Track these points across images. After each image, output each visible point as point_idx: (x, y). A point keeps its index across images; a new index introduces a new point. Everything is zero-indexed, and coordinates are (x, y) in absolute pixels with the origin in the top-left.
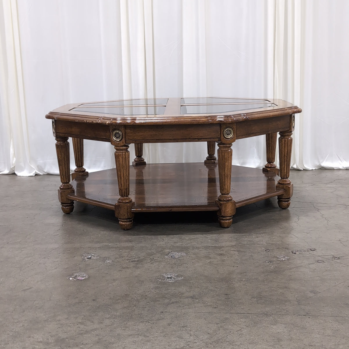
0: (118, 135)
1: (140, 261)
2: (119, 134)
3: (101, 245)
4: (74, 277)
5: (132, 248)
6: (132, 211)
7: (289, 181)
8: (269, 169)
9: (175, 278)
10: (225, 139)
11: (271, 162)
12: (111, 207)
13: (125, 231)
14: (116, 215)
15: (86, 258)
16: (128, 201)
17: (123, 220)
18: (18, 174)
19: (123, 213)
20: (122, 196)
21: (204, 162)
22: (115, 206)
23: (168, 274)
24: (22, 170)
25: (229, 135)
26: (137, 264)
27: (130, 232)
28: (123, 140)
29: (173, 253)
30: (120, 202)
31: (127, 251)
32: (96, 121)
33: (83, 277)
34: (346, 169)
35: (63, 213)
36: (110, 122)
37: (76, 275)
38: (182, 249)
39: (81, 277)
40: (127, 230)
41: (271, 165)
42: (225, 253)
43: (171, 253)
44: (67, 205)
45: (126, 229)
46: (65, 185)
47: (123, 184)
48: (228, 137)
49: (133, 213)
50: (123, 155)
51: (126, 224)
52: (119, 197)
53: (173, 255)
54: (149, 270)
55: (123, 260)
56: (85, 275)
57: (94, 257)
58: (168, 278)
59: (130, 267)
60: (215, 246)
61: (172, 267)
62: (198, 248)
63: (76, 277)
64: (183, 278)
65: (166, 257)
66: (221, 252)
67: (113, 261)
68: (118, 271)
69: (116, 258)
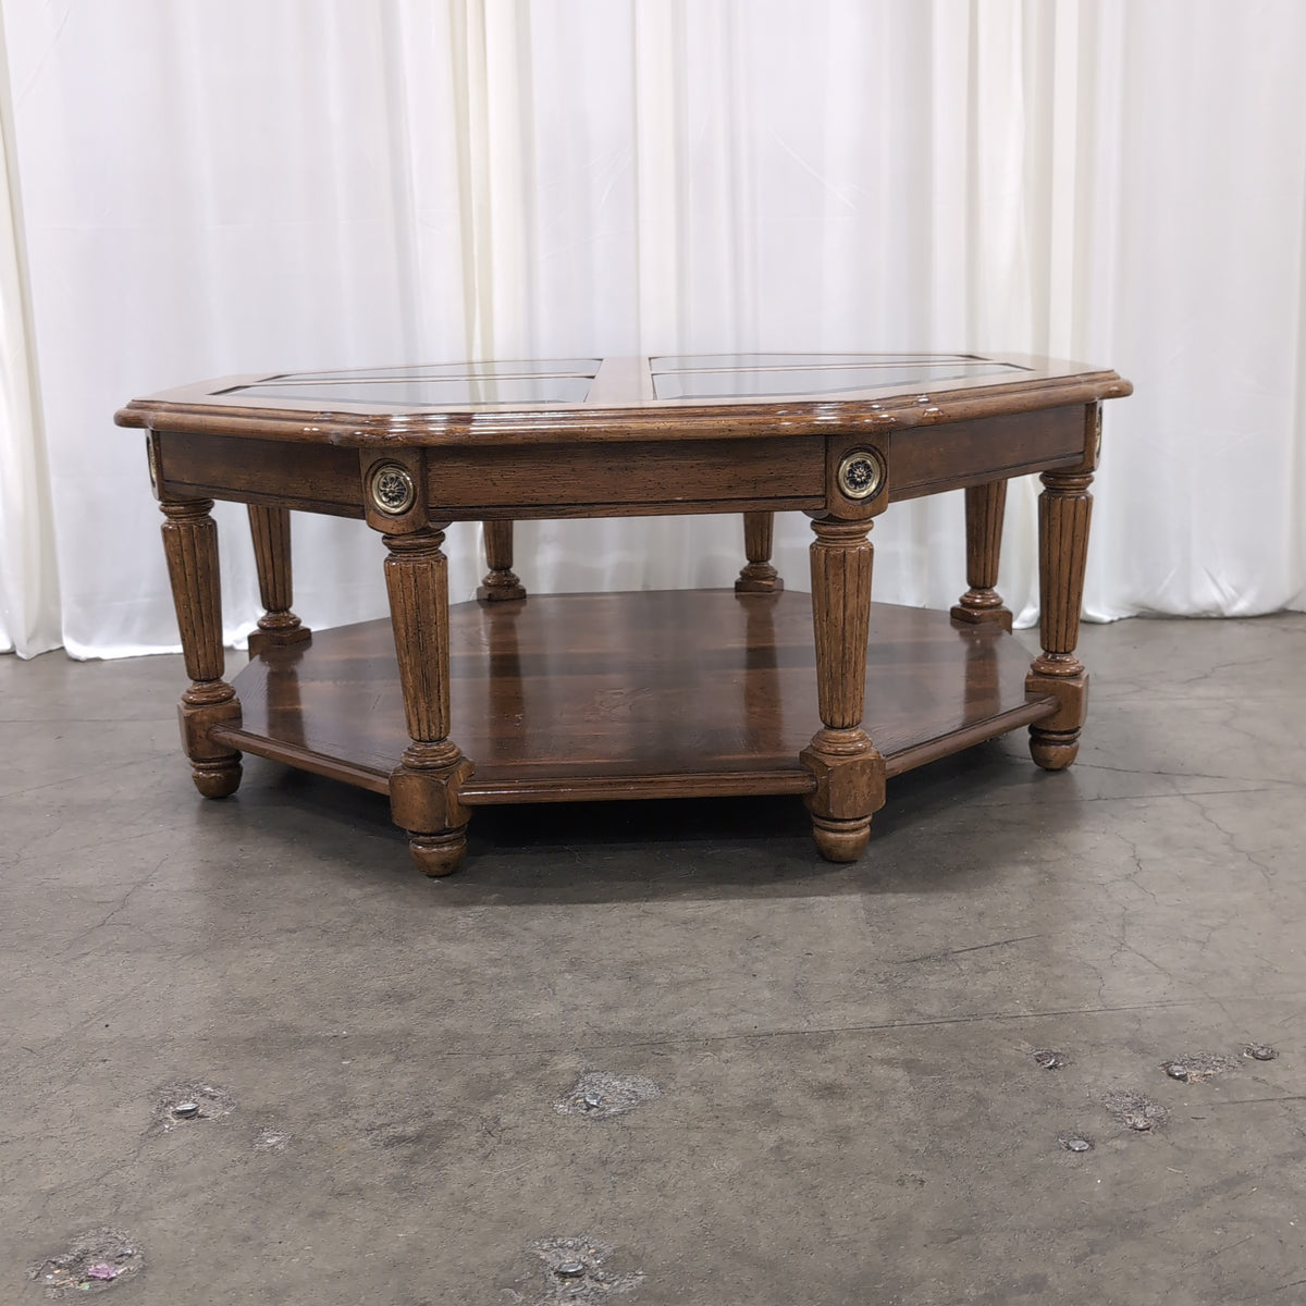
0: (394, 490)
1: (427, 1142)
4: (69, 1266)
5: (398, 1047)
8: (976, 613)
9: (602, 1273)
10: (848, 501)
11: (985, 585)
15: (171, 1109)
21: (733, 586)
23: (561, 1247)
26: (411, 1161)
28: (419, 507)
29: (596, 1077)
33: (119, 1259)
37: (82, 1246)
38: (640, 1051)
39: (108, 1259)
41: (982, 598)
42: (847, 1081)
43: (587, 1078)
44: (213, 764)
46: (201, 689)
50: (420, 572)
51: (435, 853)
53: (594, 1096)
54: (466, 1210)
55: (346, 1132)
56: (130, 1252)
57: (210, 1101)
58: (564, 1275)
59: (373, 1187)
60: (796, 1028)
61: (588, 1191)
62: (714, 1044)
63: (80, 1260)
64: (641, 1278)
65: (561, 1108)
66: (827, 1075)
67: (295, 1141)
68: (309, 1216)
69: (315, 1117)
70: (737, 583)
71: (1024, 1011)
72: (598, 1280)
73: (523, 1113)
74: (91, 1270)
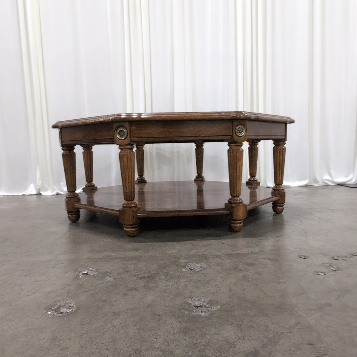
0: (122, 133)
1: (151, 278)
2: (124, 131)
3: (102, 255)
4: (55, 310)
5: (138, 259)
6: (138, 216)
7: (283, 187)
8: (252, 182)
9: (208, 306)
10: (238, 137)
11: (253, 177)
12: (115, 213)
13: (130, 238)
14: (121, 221)
15: (81, 273)
16: (134, 206)
17: (128, 226)
18: (43, 193)
19: (128, 219)
20: (127, 200)
22: (120, 211)
23: (194, 300)
24: (46, 190)
25: (241, 133)
26: (148, 282)
27: (135, 239)
28: (128, 137)
29: (191, 263)
30: (125, 207)
31: (134, 262)
32: (99, 120)
33: (69, 308)
34: (305, 186)
35: (70, 222)
36: (113, 118)
37: (59, 305)
38: (201, 258)
39: (66, 308)
40: (133, 237)
41: (253, 179)
42: (255, 262)
43: (189, 264)
44: (73, 213)
45: (131, 236)
46: (70, 194)
47: (128, 188)
48: (240, 135)
49: (138, 218)
50: (128, 155)
51: (131, 230)
52: (124, 201)
53: (192, 267)
54: (165, 292)
55: (129, 276)
56: (73, 305)
57: (91, 272)
58: (197, 307)
59: (139, 288)
60: (237, 253)
61: (197, 287)
62: (219, 257)
63: (58, 308)
64: (219, 307)
65: (184, 270)
66: (249, 261)
67: (115, 278)
68: (122, 295)
69: (120, 274)
70: (195, 179)
71: (291, 248)
72: (207, 308)
73: (174, 271)
74: (62, 311)
